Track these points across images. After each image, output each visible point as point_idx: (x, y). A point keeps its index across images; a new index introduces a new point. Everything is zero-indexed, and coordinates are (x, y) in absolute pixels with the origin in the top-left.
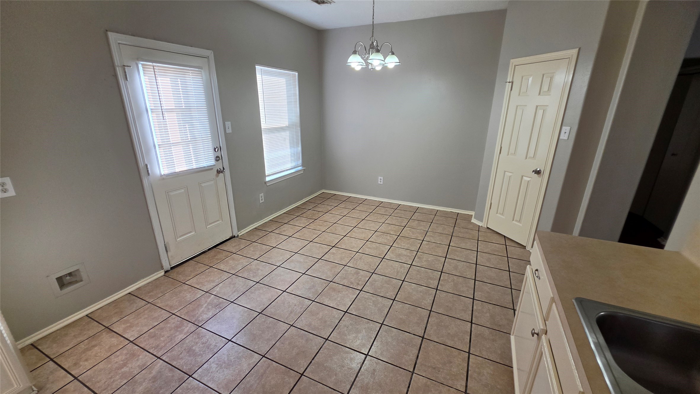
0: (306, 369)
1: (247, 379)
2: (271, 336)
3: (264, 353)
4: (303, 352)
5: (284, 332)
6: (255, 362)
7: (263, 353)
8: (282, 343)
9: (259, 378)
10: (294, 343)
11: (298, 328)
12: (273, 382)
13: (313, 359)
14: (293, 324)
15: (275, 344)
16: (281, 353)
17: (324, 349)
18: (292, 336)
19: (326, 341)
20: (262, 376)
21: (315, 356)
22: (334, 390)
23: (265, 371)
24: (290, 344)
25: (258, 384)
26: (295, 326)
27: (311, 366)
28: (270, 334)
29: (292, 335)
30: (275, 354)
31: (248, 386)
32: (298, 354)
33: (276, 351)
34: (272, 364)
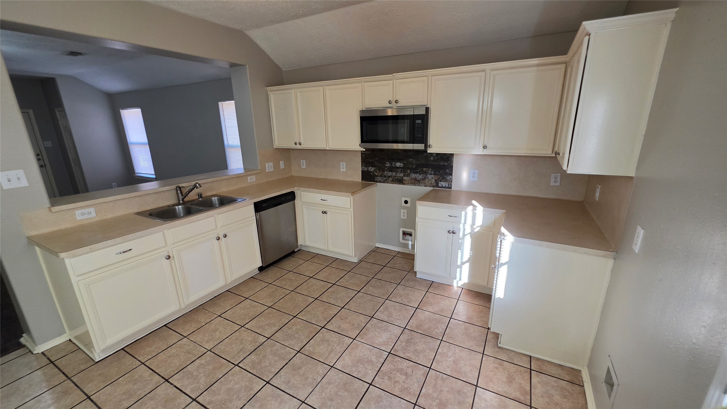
0: (294, 356)
1: (343, 350)
2: (327, 388)
3: (332, 369)
4: (295, 370)
5: (312, 393)
6: (339, 362)
7: (333, 371)
8: (315, 379)
9: (333, 350)
10: (302, 379)
11: (296, 398)
12: (322, 347)
13: (287, 363)
14: (302, 404)
15: (322, 379)
16: (316, 369)
17: (274, 372)
18: (304, 387)
19: (269, 381)
20: (331, 352)
21: (284, 366)
22: (277, 342)
23: (329, 354)
24: (307, 379)
25: (333, 346)
26: (299, 401)
27: (290, 358)
28: (328, 390)
29: (304, 389)
30: (322, 369)
31: (340, 345)
32: (300, 368)
33: (321, 371)
34: (324, 360)
